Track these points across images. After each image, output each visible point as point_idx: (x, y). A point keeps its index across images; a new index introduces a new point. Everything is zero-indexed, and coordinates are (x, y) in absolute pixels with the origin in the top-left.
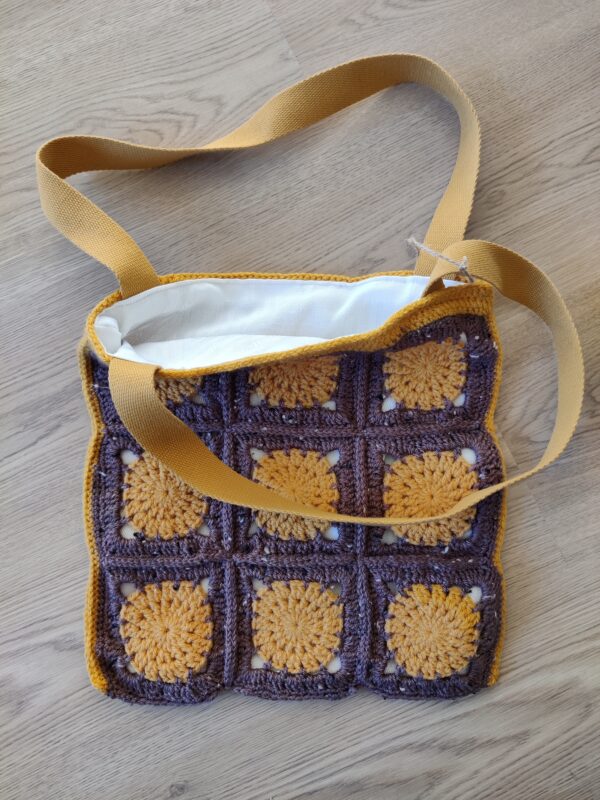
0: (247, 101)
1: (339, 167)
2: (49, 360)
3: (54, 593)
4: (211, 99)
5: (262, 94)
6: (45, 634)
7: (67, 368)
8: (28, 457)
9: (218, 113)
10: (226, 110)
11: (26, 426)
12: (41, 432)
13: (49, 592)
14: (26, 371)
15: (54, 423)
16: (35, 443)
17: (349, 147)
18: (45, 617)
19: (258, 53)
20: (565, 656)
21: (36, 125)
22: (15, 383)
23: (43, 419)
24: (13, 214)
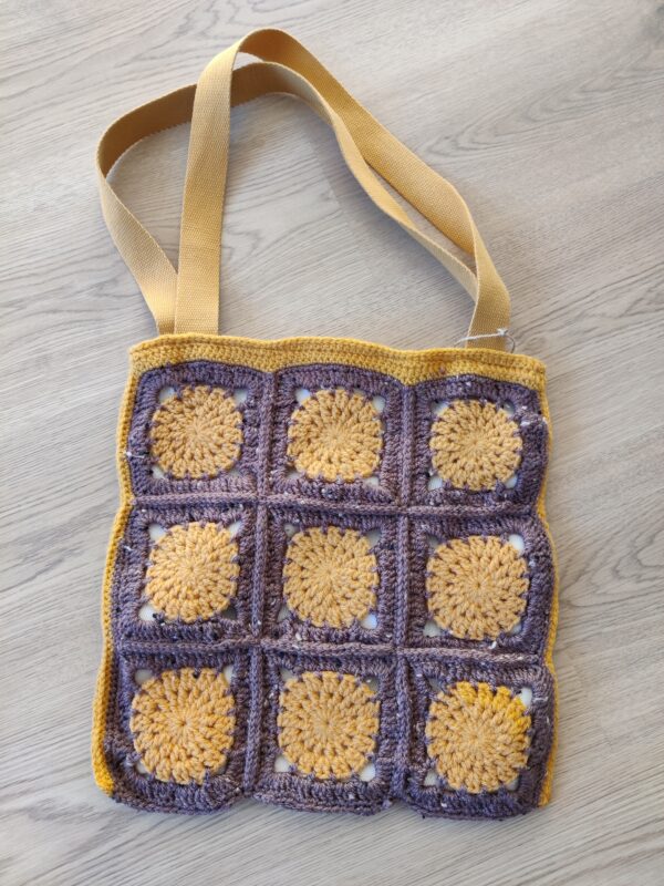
0: (285, 237)
1: (375, 307)
2: (58, 489)
3: (36, 750)
4: (248, 234)
5: (301, 230)
6: (22, 798)
7: (76, 499)
8: (25, 593)
9: (254, 247)
10: (263, 245)
11: (27, 558)
12: (41, 566)
13: (30, 749)
14: (31, 499)
15: (57, 557)
16: (34, 578)
17: (385, 287)
18: (23, 778)
19: (297, 192)
20: (610, 859)
21: (70, 248)
22: (20, 511)
23: (45, 552)
24: (36, 335)
